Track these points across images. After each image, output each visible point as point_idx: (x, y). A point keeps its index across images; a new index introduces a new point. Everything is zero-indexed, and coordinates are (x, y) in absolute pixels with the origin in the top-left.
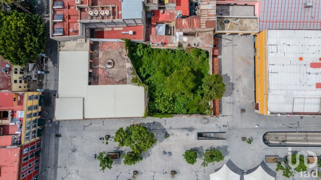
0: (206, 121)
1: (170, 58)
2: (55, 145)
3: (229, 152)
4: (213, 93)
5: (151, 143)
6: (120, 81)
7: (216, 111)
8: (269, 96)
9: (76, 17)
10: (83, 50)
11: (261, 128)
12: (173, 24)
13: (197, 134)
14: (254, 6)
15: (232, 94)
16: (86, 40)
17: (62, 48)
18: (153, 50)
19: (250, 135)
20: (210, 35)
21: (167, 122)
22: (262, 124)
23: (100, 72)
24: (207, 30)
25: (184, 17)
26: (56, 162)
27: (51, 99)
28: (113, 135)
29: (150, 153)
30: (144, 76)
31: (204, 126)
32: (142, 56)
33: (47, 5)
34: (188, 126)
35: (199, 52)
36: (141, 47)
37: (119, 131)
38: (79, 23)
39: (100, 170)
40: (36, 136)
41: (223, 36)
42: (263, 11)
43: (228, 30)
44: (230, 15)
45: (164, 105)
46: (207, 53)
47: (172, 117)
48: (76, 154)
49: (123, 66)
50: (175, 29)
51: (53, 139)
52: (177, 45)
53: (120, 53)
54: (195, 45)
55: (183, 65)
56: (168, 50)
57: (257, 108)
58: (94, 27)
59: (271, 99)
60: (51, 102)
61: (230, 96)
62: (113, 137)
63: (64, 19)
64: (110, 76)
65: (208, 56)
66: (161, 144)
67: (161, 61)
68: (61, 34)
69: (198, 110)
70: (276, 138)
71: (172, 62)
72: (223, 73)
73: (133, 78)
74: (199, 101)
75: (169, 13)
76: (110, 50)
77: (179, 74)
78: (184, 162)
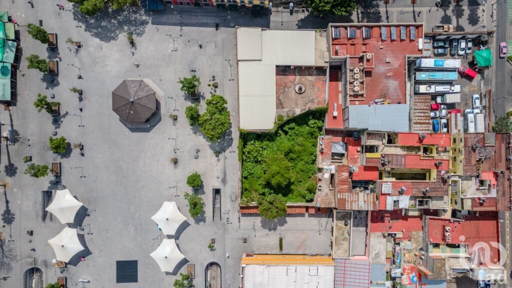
0: (234, 198)
1: (306, 158)
2: (207, 23)
3: (199, 224)
4: (266, 205)
5: (211, 137)
6: (280, 100)
7: (245, 210)
8: (262, 266)
9: (353, 53)
10: (316, 59)
11: (225, 261)
12: (345, 161)
13: (218, 188)
14: (365, 255)
15: (264, 228)
16: (327, 62)
17: (319, 33)
18: (316, 138)
19: (217, 248)
20: (331, 203)
21: (232, 155)
22: (230, 262)
23: (291, 78)
24: (336, 200)
25: (351, 174)
26: (187, 25)
27: (260, 17)
28: (218, 93)
29: (198, 134)
30: (286, 128)
31: (228, 197)
32: (309, 126)
33: (372, 12)
34: (228, 178)
35: (312, 191)
36: (319, 125)
37: (223, 100)
38: (345, 57)
39: (180, 79)
40: (218, 3)
41: (331, 219)
42: (357, 263)
43: (336, 224)
44: (355, 228)
45: (252, 151)
46: (312, 200)
47: (239, 160)
48: (196, 48)
49: (298, 105)
50: (337, 164)
51: (212, 20)
52: (320, 166)
53: (312, 101)
54: (320, 186)
55: (298, 173)
56: (316, 156)
57: (247, 255)
58: (343, 71)
59: (259, 268)
60: (256, 17)
61: (262, 226)
62: (215, 91)
63: (350, 39)
64: (286, 89)
65: (308, 201)
66: (208, 147)
67: (303, 148)
68: (333, 37)
69: (246, 189)
70: (214, 277)
71: (302, 160)
72: (288, 219)
73: (283, 117)
74: (256, 191)
75: (358, 158)
76: (317, 89)
77: (287, 168)
78: (189, 172)
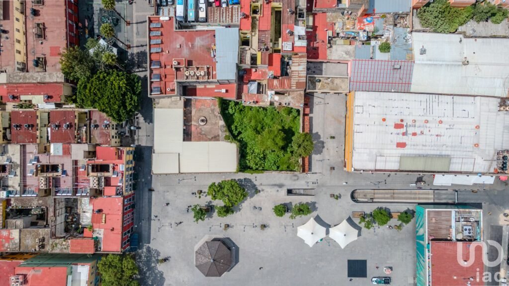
0: (296, 178)
1: (262, 116)
2: (148, 199)
3: (317, 208)
4: (301, 150)
5: (243, 196)
6: (212, 138)
7: (306, 168)
8: (354, 154)
9: (173, 76)
10: (177, 108)
11: (350, 186)
12: (264, 82)
13: (286, 191)
14: (347, 64)
15: (322, 152)
16: (180, 98)
17: (156, 105)
18: (244, 107)
19: (339, 192)
20: (301, 94)
21: (258, 179)
22: (351, 182)
23: (193, 129)
24: (297, 90)
25: (275, 78)
26: (150, 215)
27: (143, 155)
28: (206, 190)
29: (241, 208)
30: (236, 133)
31: (294, 183)
32: (234, 114)
33: (137, 59)
34: (278, 182)
35: (290, 111)
36: (233, 104)
37: (212, 185)
38: (176, 83)
39: (194, 221)
40: (132, 189)
41: (315, 94)
42: (353, 71)
43: (319, 90)
44: (323, 73)
45: (255, 162)
46: (298, 111)
47: (263, 173)
48: (169, 207)
49: (216, 123)
50: (267, 89)
51: (146, 194)
52: (268, 104)
53: (213, 111)
54: (286, 104)
55: (274, 123)
56: (260, 107)
57: (345, 166)
58: (188, 84)
59: (356, 156)
60: (143, 158)
61: (320, 154)
62: (205, 192)
63: (161, 79)
64: (203, 133)
65: (299, 114)
66: (252, 199)
67: (253, 119)
68: (159, 93)
69: (288, 167)
70: (364, 195)
71: (263, 119)
72: (314, 132)
73: (226, 136)
74: (289, 159)
75: (262, 71)
76: (203, 107)
77: (270, 132)
78: (273, 216)
